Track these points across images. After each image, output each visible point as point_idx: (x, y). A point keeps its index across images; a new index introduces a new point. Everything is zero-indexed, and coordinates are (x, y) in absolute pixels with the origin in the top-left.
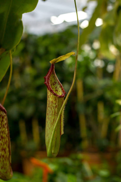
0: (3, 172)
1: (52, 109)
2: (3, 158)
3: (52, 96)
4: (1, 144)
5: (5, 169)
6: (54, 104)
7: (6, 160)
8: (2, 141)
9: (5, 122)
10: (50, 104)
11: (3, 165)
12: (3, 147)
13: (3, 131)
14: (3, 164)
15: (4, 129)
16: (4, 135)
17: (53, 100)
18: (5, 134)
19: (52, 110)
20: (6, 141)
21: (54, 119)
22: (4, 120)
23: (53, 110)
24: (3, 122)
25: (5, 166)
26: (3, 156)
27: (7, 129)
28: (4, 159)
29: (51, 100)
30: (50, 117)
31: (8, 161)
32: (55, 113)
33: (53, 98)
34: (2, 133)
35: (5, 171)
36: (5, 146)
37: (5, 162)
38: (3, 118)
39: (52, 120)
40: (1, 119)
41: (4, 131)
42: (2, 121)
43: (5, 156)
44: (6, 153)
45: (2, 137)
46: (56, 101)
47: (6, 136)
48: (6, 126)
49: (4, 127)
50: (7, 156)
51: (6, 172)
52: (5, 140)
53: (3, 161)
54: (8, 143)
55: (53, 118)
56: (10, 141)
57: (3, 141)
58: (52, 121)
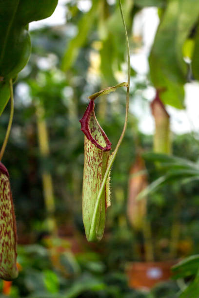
0: (7, 267)
1: (94, 168)
2: (6, 247)
3: (93, 149)
4: (4, 225)
5: (10, 262)
6: (97, 161)
7: (10, 249)
8: (5, 220)
9: (8, 190)
10: (90, 161)
11: (7, 257)
12: (6, 230)
13: (5, 204)
14: (7, 255)
15: (7, 202)
16: (8, 211)
17: (96, 156)
18: (8, 209)
19: (93, 170)
20: (11, 220)
21: (96, 184)
22: (7, 187)
23: (95, 170)
24: (5, 191)
25: (9, 259)
26: (7, 243)
27: (10, 202)
28: (8, 248)
29: (92, 155)
30: (91, 180)
31: (14, 250)
32: (98, 174)
33: (95, 152)
34: (4, 208)
35: (10, 266)
36: (9, 228)
37: (10, 252)
38: (5, 184)
39: (95, 186)
40: (2, 187)
41: (7, 205)
42: (4, 189)
43: (9, 243)
44: (10, 238)
45: (5, 215)
46: (100, 157)
47: (9, 213)
48: (9, 197)
49: (7, 199)
50: (12, 243)
51: (11, 268)
52: (9, 219)
53: (8, 251)
54: (12, 224)
55: (95, 182)
56: (15, 219)
57: (7, 220)
58: (94, 188)
